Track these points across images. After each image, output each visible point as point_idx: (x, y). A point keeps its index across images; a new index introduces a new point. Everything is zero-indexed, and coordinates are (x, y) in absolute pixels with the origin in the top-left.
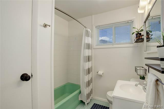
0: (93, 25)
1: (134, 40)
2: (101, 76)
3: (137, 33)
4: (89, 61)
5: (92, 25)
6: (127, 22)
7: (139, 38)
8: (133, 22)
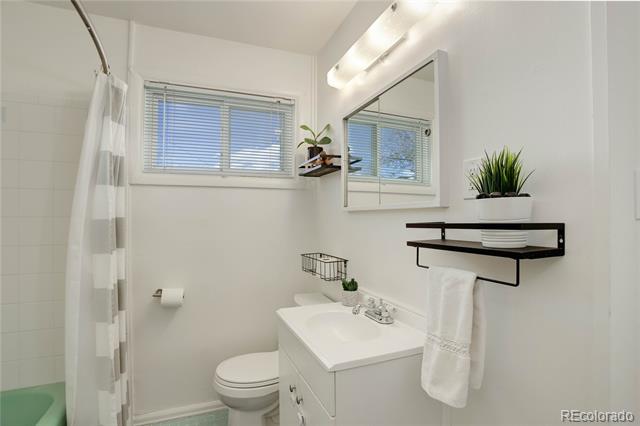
0: (131, 69)
1: (304, 167)
2: (172, 308)
3: (312, 146)
4: (118, 247)
5: (128, 69)
6: (275, 100)
7: (322, 163)
8: (291, 106)
